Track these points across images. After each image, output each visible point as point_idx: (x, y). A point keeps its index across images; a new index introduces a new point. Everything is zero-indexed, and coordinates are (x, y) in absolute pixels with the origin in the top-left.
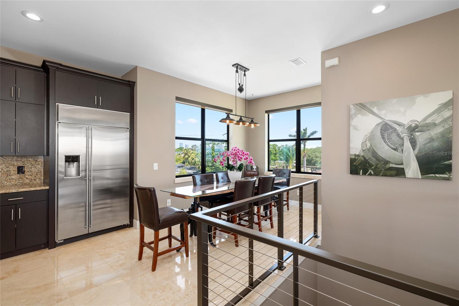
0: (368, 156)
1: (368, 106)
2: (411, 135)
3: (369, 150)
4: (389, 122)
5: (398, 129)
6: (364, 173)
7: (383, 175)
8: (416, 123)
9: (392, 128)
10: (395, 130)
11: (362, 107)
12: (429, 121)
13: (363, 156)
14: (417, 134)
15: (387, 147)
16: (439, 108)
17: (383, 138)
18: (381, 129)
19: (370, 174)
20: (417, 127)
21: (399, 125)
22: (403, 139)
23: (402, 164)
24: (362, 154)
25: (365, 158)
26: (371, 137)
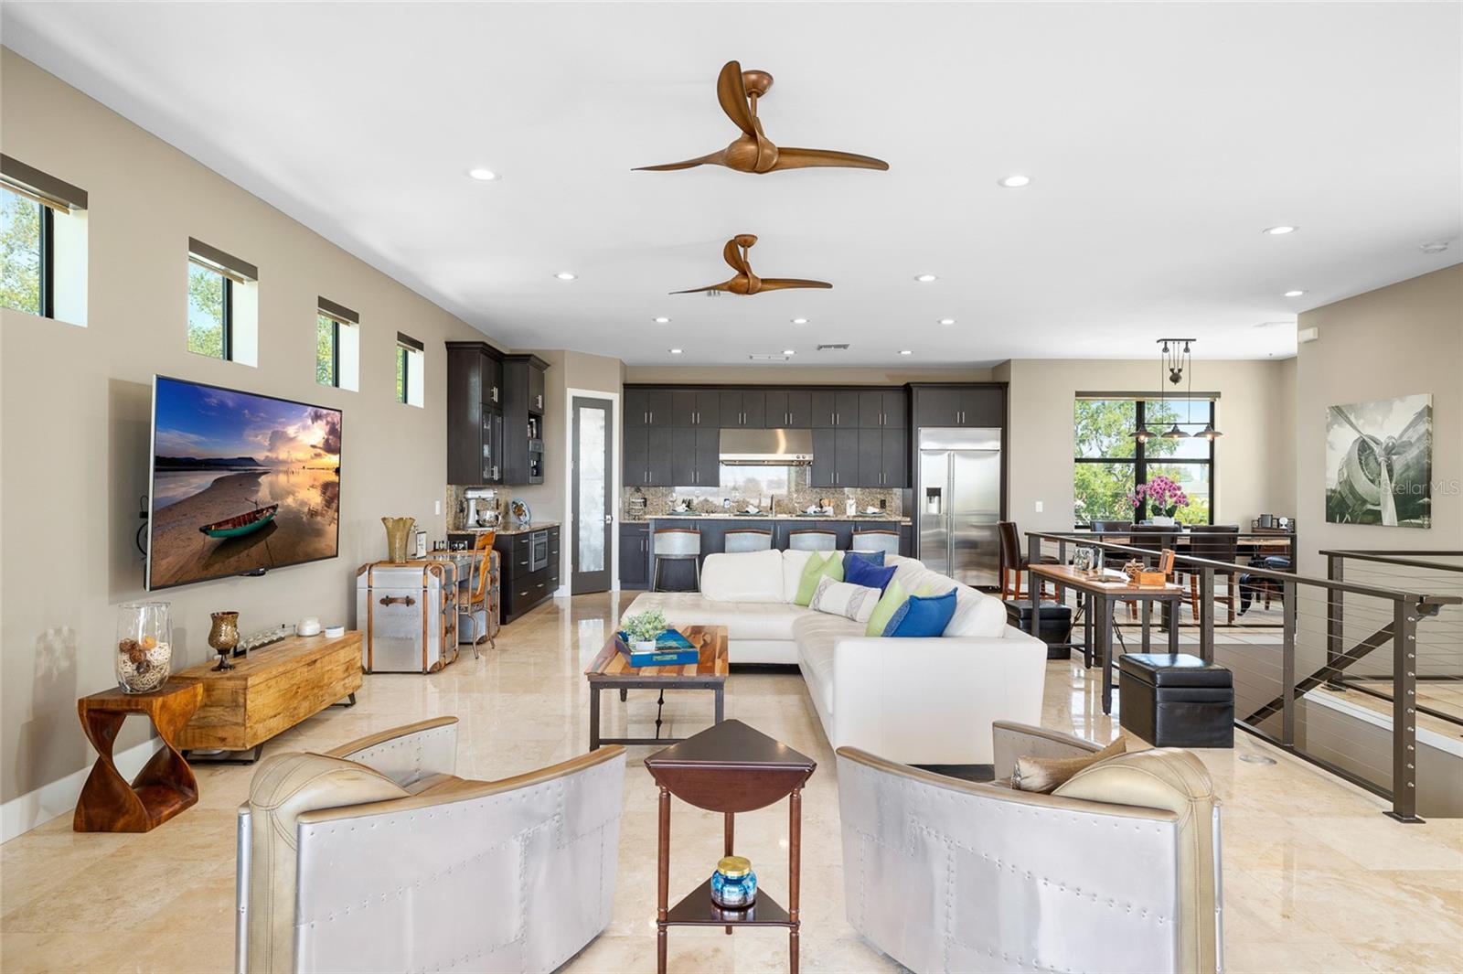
0: (1346, 492)
1: (1344, 409)
2: (1389, 459)
3: (1346, 482)
4: (1366, 439)
5: (1375, 449)
6: (1341, 521)
7: (1360, 523)
8: (1393, 440)
9: (1370, 447)
10: (1373, 450)
11: (1339, 412)
12: (1404, 439)
13: (1340, 493)
14: (1394, 457)
15: (1364, 478)
16: (1415, 419)
17: (1361, 463)
18: (1359, 450)
19: (1347, 522)
20: (1394, 446)
21: (1377, 444)
22: (1380, 465)
23: (1379, 505)
24: (1339, 489)
25: (1341, 496)
26: (1348, 463)
